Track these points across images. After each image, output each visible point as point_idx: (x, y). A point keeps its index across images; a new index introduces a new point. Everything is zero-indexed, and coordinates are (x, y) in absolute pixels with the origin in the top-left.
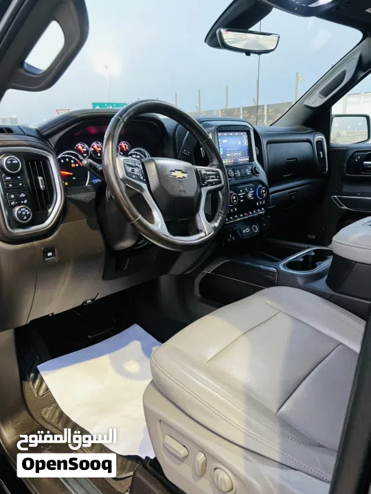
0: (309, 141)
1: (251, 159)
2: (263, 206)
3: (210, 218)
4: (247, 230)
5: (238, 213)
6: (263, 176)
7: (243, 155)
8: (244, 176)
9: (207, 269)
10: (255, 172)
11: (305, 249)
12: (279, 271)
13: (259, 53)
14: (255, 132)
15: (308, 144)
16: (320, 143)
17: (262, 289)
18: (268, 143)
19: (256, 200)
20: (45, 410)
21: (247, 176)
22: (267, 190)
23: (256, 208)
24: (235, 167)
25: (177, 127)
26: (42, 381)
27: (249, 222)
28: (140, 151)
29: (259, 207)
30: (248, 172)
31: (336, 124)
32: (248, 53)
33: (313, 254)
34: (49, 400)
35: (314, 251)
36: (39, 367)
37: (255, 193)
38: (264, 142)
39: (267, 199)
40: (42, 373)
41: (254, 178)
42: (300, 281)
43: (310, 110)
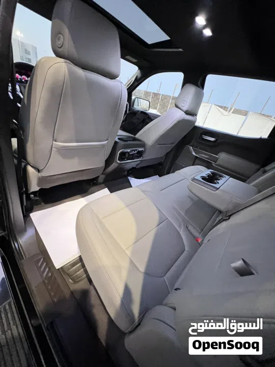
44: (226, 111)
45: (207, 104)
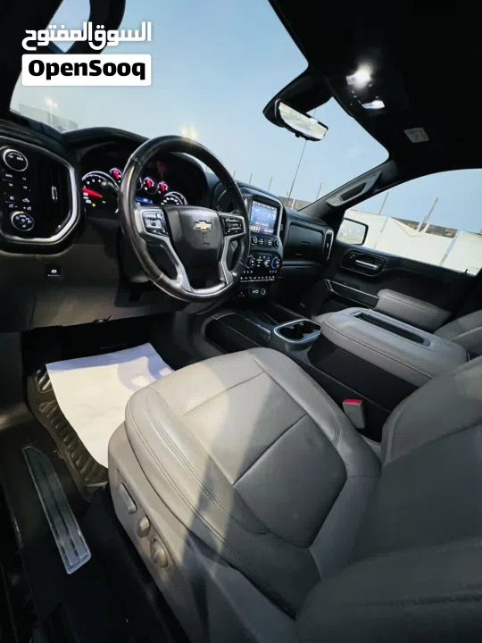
0: (321, 232)
1: (275, 233)
2: (274, 274)
3: (230, 268)
4: (257, 291)
5: (253, 275)
6: (280, 249)
7: (269, 228)
8: (266, 245)
9: (216, 315)
10: (275, 244)
11: (298, 318)
12: (272, 333)
13: (307, 138)
14: (284, 210)
15: (320, 234)
16: (329, 236)
17: (257, 346)
18: (292, 224)
19: (270, 268)
20: (42, 404)
21: (267, 246)
22: (281, 262)
23: (269, 275)
24: (260, 235)
25: (218, 183)
26: (48, 378)
27: (260, 285)
28: (179, 197)
29: (271, 275)
30: (270, 243)
31: (344, 225)
32: (298, 134)
33: (302, 324)
34: (50, 395)
35: (304, 322)
36: (47, 365)
37: (270, 262)
38: (289, 222)
39: (278, 269)
40: (49, 371)
41: (274, 249)
42: (287, 348)
43: (329, 208)
44: (415, 229)
45: (379, 217)
